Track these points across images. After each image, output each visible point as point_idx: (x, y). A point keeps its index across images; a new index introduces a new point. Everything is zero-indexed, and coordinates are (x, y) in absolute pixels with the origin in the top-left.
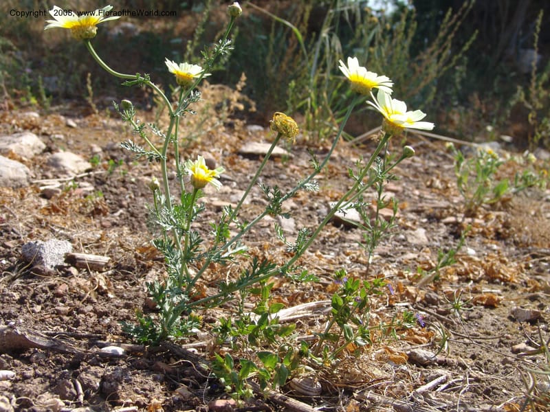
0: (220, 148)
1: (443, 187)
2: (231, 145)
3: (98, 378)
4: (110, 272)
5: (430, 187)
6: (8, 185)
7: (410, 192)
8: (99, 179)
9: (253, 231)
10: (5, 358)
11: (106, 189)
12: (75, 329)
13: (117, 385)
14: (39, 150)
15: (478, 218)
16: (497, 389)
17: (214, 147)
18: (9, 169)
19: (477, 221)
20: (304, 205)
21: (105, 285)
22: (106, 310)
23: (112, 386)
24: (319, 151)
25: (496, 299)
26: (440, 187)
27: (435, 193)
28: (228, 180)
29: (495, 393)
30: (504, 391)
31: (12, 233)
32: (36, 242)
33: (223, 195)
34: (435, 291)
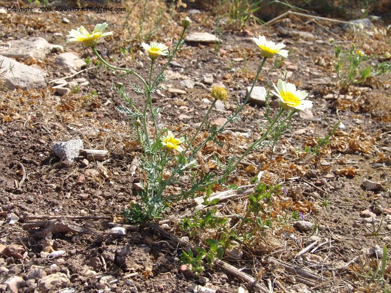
0: (171, 37)
1: (327, 65)
2: (178, 34)
3: (113, 253)
4: (108, 160)
5: (317, 64)
6: (33, 87)
7: (303, 70)
8: (91, 74)
9: (197, 113)
10: (58, 241)
11: (96, 82)
12: (94, 211)
13: (125, 258)
14: (48, 50)
15: (349, 95)
16: (348, 249)
17: (167, 37)
18: (33, 76)
19: (348, 97)
20: (230, 86)
21: (107, 174)
22: (111, 195)
23: (122, 259)
24: (240, 34)
25: (354, 172)
26: (325, 64)
27: (321, 69)
28: (178, 67)
29: (346, 252)
30: (352, 250)
31: (42, 129)
32: (61, 144)
33: (176, 81)
34: (315, 164)
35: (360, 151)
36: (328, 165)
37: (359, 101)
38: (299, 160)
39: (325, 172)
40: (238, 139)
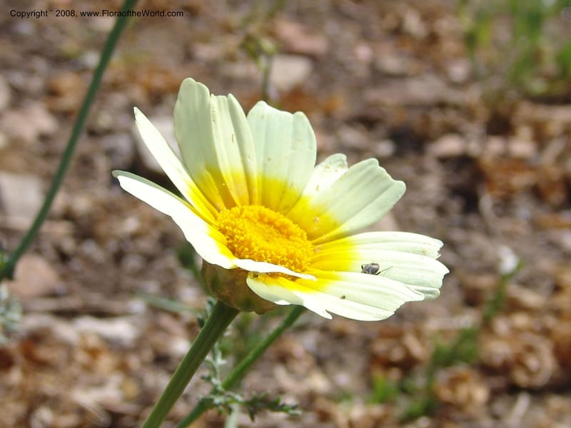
19: (517, 148)
26: (420, 32)
37: (561, 159)
40: (81, 357)
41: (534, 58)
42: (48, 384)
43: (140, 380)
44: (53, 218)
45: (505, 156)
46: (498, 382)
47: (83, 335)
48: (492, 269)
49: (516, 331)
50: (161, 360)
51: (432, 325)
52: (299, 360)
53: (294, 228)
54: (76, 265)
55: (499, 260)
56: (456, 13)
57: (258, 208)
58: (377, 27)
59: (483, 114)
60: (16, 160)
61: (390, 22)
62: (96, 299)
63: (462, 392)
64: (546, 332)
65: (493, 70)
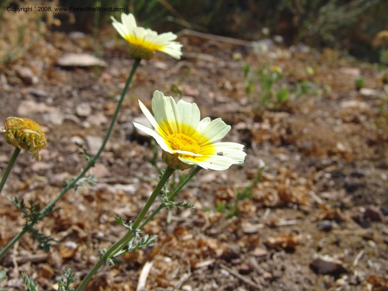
1: (233, 89)
5: (222, 88)
7: (205, 96)
15: (264, 123)
19: (264, 126)
25: (295, 240)
26: (230, 88)
34: (235, 232)
35: (294, 203)
36: (255, 233)
37: (279, 130)
38: (209, 228)
39: (252, 246)
40: (117, 197)
41: (270, 96)
42: (106, 207)
43: (137, 205)
44: (106, 151)
45: (260, 129)
46: (260, 205)
47: (117, 190)
48: (256, 167)
49: (265, 188)
50: (144, 198)
51: (237, 186)
52: (191, 198)
53: (193, 141)
54: (114, 167)
55: (259, 164)
56: (242, 82)
57: (181, 134)
58: (216, 87)
59: (252, 115)
60: (93, 132)
61: (220, 85)
62: (122, 178)
63: (247, 208)
64: (275, 188)
65: (255, 100)
